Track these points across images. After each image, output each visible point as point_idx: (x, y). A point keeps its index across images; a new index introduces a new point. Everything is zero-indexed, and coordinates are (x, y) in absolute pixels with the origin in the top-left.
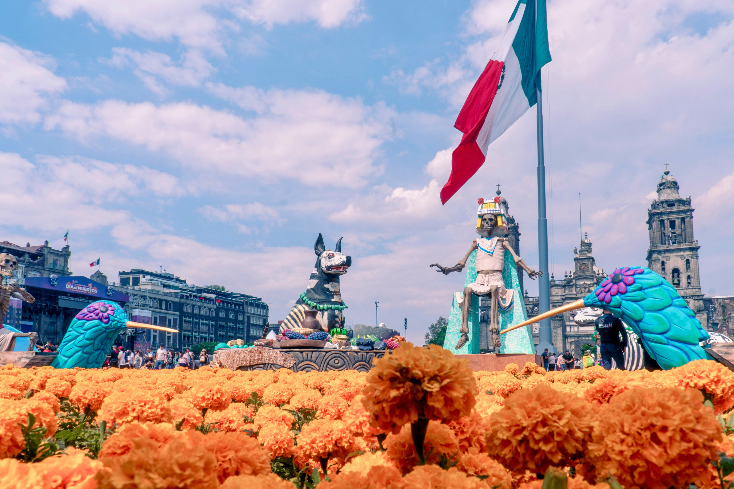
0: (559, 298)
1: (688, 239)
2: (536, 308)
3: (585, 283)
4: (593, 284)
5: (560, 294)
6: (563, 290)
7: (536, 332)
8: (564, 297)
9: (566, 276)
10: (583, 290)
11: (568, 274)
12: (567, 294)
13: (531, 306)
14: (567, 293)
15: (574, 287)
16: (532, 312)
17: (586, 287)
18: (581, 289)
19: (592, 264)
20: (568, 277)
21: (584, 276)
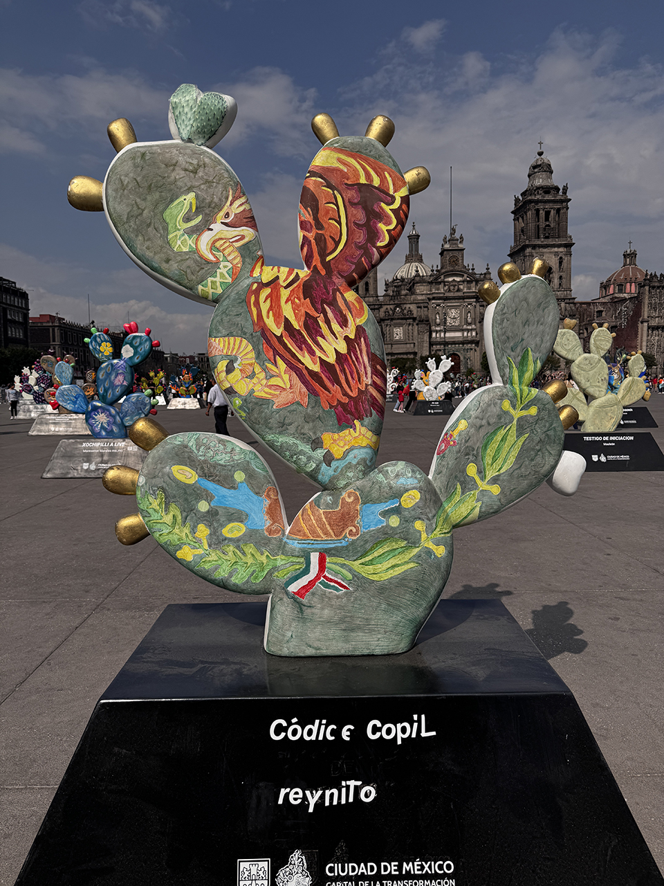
0: (424, 297)
1: (561, 234)
3: (454, 281)
4: (463, 281)
5: (425, 292)
6: (429, 287)
7: (397, 338)
8: (431, 297)
10: (452, 288)
11: (435, 268)
12: (432, 294)
13: (392, 307)
14: (433, 290)
15: (442, 285)
16: (394, 314)
17: (456, 285)
18: (449, 288)
19: (463, 257)
20: (435, 272)
21: (453, 272)
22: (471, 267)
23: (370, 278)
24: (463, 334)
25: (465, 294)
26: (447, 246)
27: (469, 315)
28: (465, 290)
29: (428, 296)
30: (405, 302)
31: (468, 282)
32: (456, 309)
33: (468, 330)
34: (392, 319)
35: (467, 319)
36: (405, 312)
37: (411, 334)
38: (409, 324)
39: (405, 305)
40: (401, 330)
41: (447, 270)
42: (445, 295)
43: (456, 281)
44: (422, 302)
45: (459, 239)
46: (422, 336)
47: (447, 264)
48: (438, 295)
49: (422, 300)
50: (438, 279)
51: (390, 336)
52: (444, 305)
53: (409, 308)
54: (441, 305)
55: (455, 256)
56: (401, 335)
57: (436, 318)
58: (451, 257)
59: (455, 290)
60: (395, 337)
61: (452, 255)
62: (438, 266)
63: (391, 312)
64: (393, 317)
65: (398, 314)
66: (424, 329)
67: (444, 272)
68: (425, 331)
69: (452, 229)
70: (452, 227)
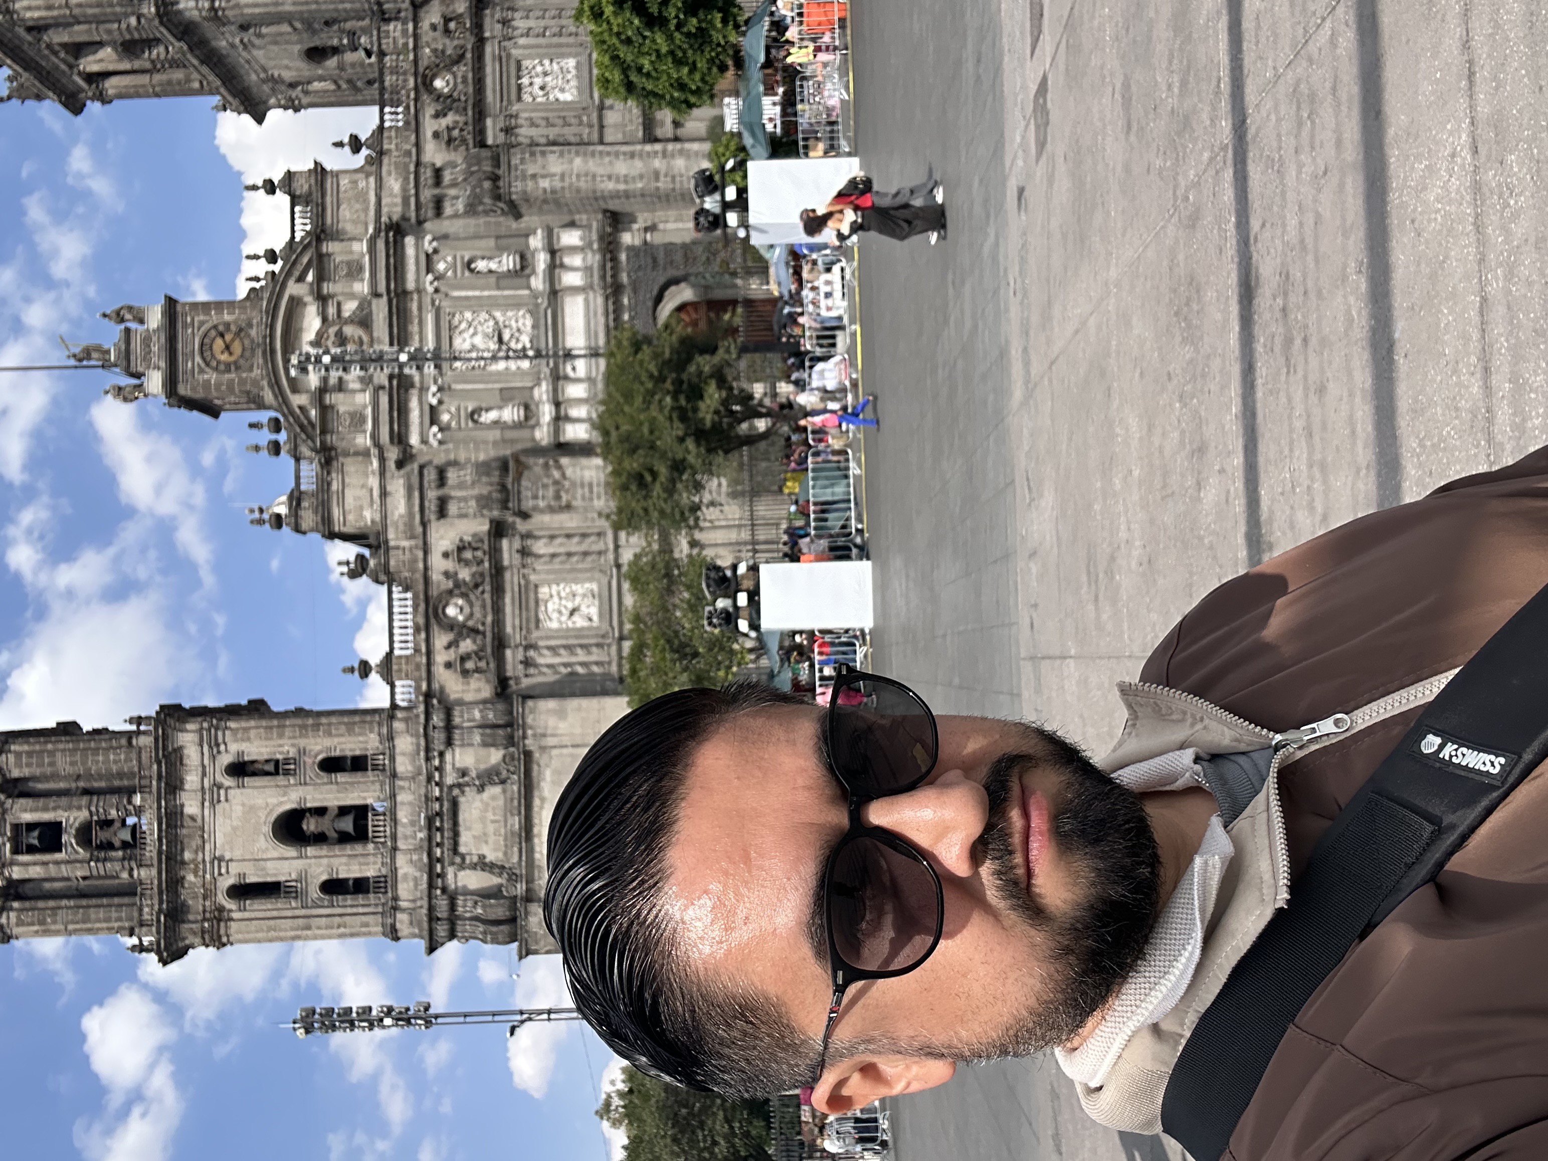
0: (397, 486)
2: (451, 611)
4: (322, 299)
5: (374, 482)
6: (351, 466)
7: (594, 611)
8: (393, 454)
9: (275, 449)
11: (265, 437)
12: (377, 443)
13: (441, 640)
14: (364, 440)
15: (341, 403)
16: (474, 631)
17: (339, 334)
19: (206, 306)
20: (282, 437)
21: (273, 351)
23: (302, 752)
24: (575, 290)
25: (382, 288)
26: (155, 381)
27: (481, 265)
28: (362, 287)
29: (391, 465)
30: (419, 576)
31: (321, 278)
32: (452, 328)
33: (555, 266)
34: (500, 643)
35: (500, 276)
36: (465, 574)
37: (570, 546)
38: (524, 552)
39: (436, 577)
40: (554, 593)
41: (265, 383)
42: (386, 383)
43: (320, 335)
44: (416, 494)
45: (122, 326)
46: (579, 492)
47: (242, 382)
48: (384, 417)
49: (409, 496)
50: (310, 422)
51: (582, 646)
52: (434, 389)
53: (446, 555)
54: (434, 402)
55: (202, 345)
56: (579, 589)
57: (496, 423)
58: (207, 364)
59: (360, 338)
60: (586, 624)
61: (198, 359)
62: (252, 426)
63: (467, 645)
64: (489, 635)
65: (477, 610)
66: (545, 480)
67: (276, 397)
68: (556, 474)
69: (80, 360)
70: (72, 362)
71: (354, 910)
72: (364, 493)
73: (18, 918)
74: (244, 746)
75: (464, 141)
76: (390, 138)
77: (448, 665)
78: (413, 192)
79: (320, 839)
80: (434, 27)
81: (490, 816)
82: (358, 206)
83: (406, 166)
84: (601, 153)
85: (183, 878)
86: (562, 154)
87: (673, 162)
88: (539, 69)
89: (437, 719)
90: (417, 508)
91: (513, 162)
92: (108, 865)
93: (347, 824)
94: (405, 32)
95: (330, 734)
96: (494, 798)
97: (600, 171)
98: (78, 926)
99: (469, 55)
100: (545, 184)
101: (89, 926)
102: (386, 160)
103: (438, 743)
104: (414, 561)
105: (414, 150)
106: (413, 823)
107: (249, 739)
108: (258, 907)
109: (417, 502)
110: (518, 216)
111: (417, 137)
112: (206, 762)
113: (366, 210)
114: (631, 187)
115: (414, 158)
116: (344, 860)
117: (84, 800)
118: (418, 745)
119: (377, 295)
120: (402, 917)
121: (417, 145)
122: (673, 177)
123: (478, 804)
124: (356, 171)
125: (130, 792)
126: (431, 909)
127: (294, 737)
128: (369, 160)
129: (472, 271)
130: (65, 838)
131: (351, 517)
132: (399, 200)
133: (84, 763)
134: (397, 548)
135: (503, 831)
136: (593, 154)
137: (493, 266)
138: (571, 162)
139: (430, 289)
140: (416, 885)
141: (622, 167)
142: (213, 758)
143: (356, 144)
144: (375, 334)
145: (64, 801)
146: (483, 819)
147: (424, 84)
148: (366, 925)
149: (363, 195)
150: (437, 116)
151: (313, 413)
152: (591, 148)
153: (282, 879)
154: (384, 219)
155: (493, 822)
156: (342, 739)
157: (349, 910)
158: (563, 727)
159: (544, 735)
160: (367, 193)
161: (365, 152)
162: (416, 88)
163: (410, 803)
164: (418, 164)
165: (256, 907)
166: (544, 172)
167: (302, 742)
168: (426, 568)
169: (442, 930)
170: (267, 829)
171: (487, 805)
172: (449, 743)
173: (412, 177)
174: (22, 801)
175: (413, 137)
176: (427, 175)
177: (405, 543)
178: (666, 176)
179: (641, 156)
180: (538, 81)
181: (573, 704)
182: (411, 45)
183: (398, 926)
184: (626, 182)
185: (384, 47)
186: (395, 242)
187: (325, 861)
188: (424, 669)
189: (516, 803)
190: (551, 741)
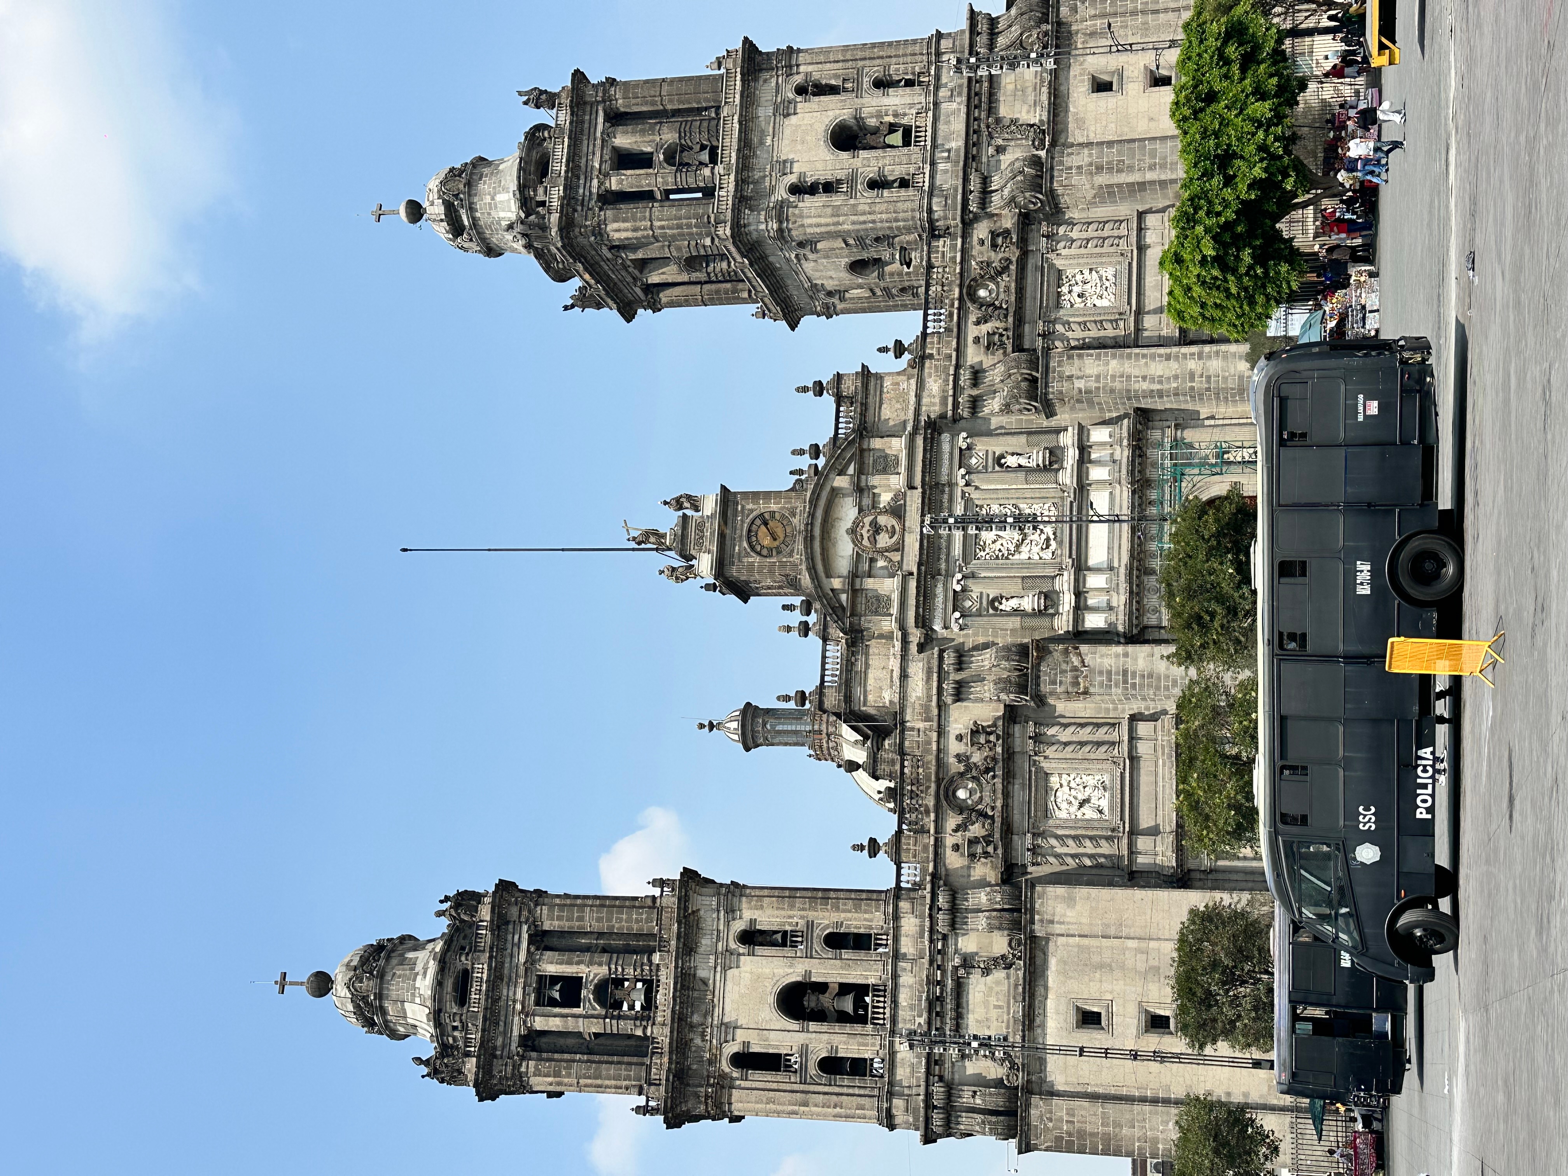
0: (917, 669)
1: (704, 99)
2: (962, 794)
3: (853, 531)
4: (860, 491)
5: (895, 664)
6: (874, 647)
7: (1104, 804)
8: (916, 636)
9: (805, 629)
10: (883, 540)
12: (902, 628)
13: (949, 822)
14: (889, 625)
15: (870, 587)
16: (984, 815)
17: (874, 524)
18: (882, 552)
19: (755, 496)
20: (812, 619)
21: (812, 538)
22: (805, 462)
23: (810, 925)
24: (1101, 484)
25: (918, 480)
26: (705, 563)
27: (1011, 461)
28: (897, 481)
29: (913, 648)
30: (932, 758)
31: (861, 471)
33: (1083, 461)
34: (1008, 830)
35: (1028, 470)
36: (977, 758)
37: (1084, 734)
38: (1037, 738)
39: (948, 759)
40: (1065, 784)
41: (804, 567)
42: (915, 571)
43: (857, 524)
44: (935, 676)
45: (680, 513)
46: (1098, 679)
47: (783, 565)
48: (912, 601)
49: (929, 679)
50: (841, 606)
51: (1091, 838)
52: (959, 576)
53: (960, 738)
54: (958, 588)
55: (749, 531)
56: (1091, 781)
57: (1016, 612)
58: (752, 548)
59: (893, 526)
60: (1096, 816)
61: (745, 544)
62: (785, 607)
63: (976, 830)
64: (998, 820)
65: (986, 794)
66: (1064, 667)
67: (812, 579)
68: (1075, 661)
69: (639, 543)
70: (633, 545)
71: (851, 1091)
72: (885, 675)
73: (536, 1067)
74: (756, 914)
75: (1002, 345)
76: (933, 343)
77: (956, 848)
78: (951, 392)
79: (820, 1016)
80: (982, 242)
81: (993, 1001)
82: (898, 406)
83: (946, 368)
84: (1137, 355)
85: (691, 1040)
86: (1098, 357)
87: (1209, 363)
88: (1079, 277)
89: (942, 900)
90: (935, 691)
91: (1052, 364)
92: (622, 1023)
93: (848, 1005)
94: (953, 247)
95: (838, 909)
96: (998, 983)
97: (1135, 372)
98: (589, 1081)
99: (1013, 267)
100: (1080, 384)
101: (599, 1082)
102: (927, 363)
103: (942, 926)
104: (929, 743)
105: (954, 354)
106: (912, 1007)
107: (762, 907)
108: (759, 1078)
109: (935, 684)
110: (1050, 413)
111: (958, 343)
112: (721, 928)
113: (905, 409)
114: (1165, 386)
115: (954, 362)
116: (844, 1038)
117: (605, 957)
118: (922, 927)
119: (912, 487)
120: (898, 1103)
121: (958, 350)
122: (1209, 377)
123: (981, 987)
124: (899, 373)
125: (651, 951)
126: (928, 1095)
127: (803, 909)
128: (912, 365)
129: (1001, 466)
130: (584, 993)
131: (870, 698)
132: (937, 400)
133: (609, 920)
134: (912, 729)
135: (1005, 1017)
136: (1129, 356)
137: (1023, 461)
138: (1108, 364)
139: (962, 482)
140: (913, 1072)
141: (1157, 368)
142: (728, 924)
143: (899, 349)
144: (907, 524)
145: (587, 956)
146: (986, 1003)
147: (969, 294)
148: (862, 1108)
149: (904, 395)
150: (978, 323)
151: (844, 597)
152: (1128, 350)
153: (783, 1051)
154: (923, 418)
155: (996, 1007)
156: (849, 915)
157: (845, 1090)
158: (1071, 915)
159: (1052, 922)
160: (908, 394)
161: (907, 356)
162: (961, 299)
163: (911, 987)
164: (958, 367)
165: (756, 1077)
166: (1080, 374)
167: (811, 915)
168: (939, 750)
169: (937, 1119)
170: (771, 999)
171: (991, 988)
172: (953, 925)
173: (951, 378)
174: (548, 953)
175: (954, 343)
176: (965, 376)
177: (921, 725)
178: (1202, 376)
179: (1177, 357)
180: (1077, 289)
181: (1082, 892)
182: (958, 260)
183: (894, 1111)
184: (1160, 382)
185: (933, 260)
186: (932, 438)
187: (825, 1037)
188: (931, 849)
189: (1020, 989)
190: (1058, 929)
